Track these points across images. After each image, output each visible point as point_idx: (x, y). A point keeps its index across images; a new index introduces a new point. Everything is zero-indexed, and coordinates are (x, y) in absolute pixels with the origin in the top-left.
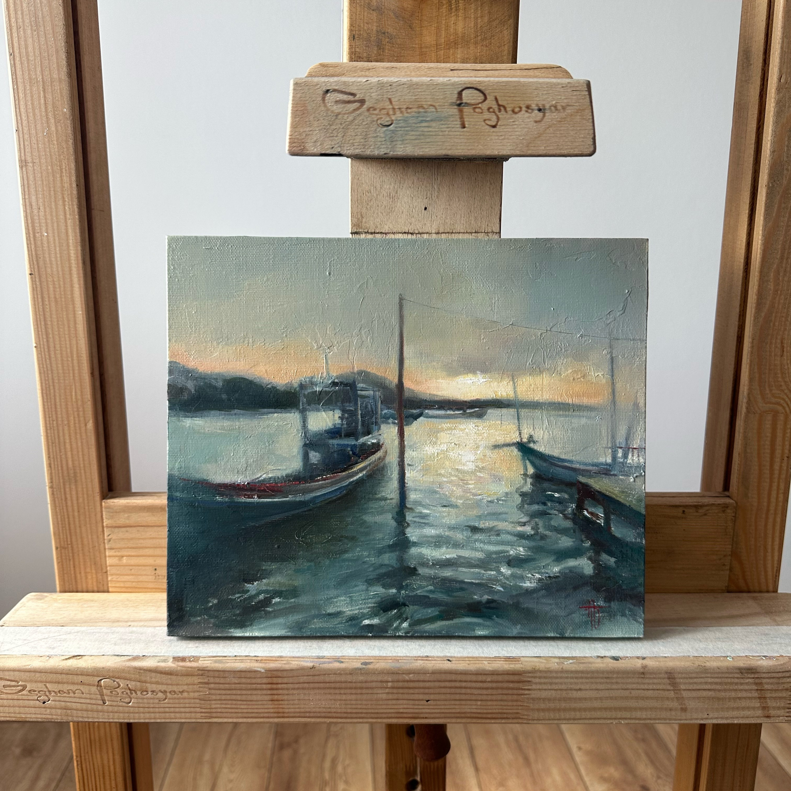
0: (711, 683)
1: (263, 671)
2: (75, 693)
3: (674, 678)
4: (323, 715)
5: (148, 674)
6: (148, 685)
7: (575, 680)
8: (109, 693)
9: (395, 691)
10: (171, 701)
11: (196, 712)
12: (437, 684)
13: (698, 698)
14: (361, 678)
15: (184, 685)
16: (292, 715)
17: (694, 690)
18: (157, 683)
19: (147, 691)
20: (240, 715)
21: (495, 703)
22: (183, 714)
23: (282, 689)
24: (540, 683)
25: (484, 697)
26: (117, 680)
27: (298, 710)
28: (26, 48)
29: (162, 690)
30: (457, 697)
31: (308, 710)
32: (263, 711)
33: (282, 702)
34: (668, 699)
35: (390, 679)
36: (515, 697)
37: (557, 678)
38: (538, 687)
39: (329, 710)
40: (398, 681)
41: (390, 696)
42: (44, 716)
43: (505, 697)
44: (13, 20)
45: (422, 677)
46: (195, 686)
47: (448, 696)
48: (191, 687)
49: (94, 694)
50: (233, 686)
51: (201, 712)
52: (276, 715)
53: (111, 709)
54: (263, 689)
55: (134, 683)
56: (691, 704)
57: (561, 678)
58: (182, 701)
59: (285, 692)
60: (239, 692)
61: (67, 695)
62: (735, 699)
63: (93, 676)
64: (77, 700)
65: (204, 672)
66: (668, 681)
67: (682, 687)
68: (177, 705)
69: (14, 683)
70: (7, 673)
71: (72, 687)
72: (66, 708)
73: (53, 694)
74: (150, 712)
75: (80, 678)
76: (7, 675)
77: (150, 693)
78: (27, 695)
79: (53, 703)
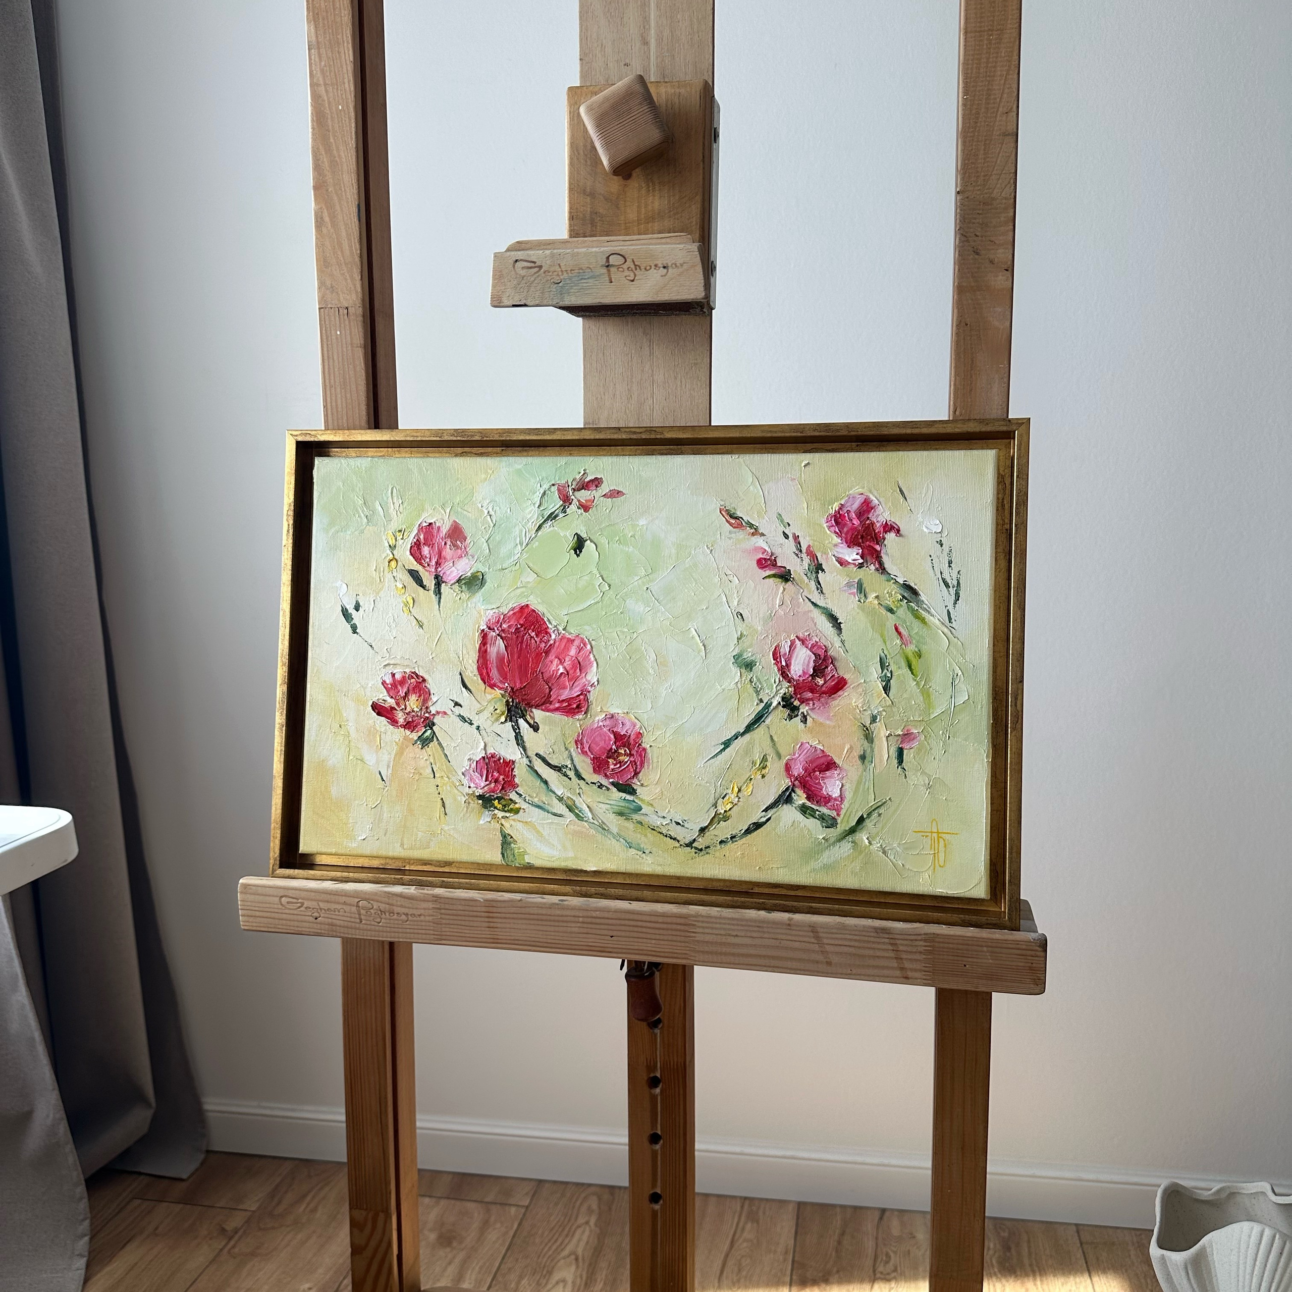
0: (851, 940)
1: (481, 901)
2: (339, 912)
3: (817, 932)
4: (529, 943)
5: (395, 898)
6: (394, 907)
7: (732, 927)
8: (365, 914)
9: (585, 925)
10: (411, 923)
11: (429, 934)
12: (618, 922)
13: (841, 953)
14: (558, 912)
15: (422, 909)
16: (505, 941)
17: (836, 945)
18: (401, 906)
19: (393, 913)
20: (464, 939)
21: (666, 943)
22: (420, 935)
23: (497, 918)
24: (703, 927)
25: (658, 937)
26: (372, 902)
27: (509, 938)
28: (336, 402)
29: (405, 912)
30: (635, 935)
31: (517, 938)
33: (496, 929)
34: (813, 951)
35: (581, 915)
36: (683, 939)
37: (716, 923)
38: (701, 930)
40: (587, 917)
41: (582, 930)
42: (316, 929)
43: (674, 938)
44: (327, 381)
45: (606, 915)
46: (430, 911)
47: (628, 934)
48: (427, 910)
49: (354, 914)
50: (458, 913)
51: (433, 934)
52: (492, 940)
53: (365, 927)
54: (480, 917)
55: (384, 905)
56: (835, 959)
57: (720, 923)
58: (419, 923)
59: (500, 920)
60: (463, 918)
61: (334, 913)
62: (874, 957)
63: (354, 897)
64: (341, 917)
65: (437, 898)
66: (811, 934)
67: (825, 941)
68: (416, 927)
69: (295, 901)
70: (290, 892)
71: (338, 907)
72: (332, 925)
73: (323, 911)
74: (395, 932)
75: (344, 899)
76: (290, 893)
77: (396, 915)
78: (304, 911)
79: (323, 919)
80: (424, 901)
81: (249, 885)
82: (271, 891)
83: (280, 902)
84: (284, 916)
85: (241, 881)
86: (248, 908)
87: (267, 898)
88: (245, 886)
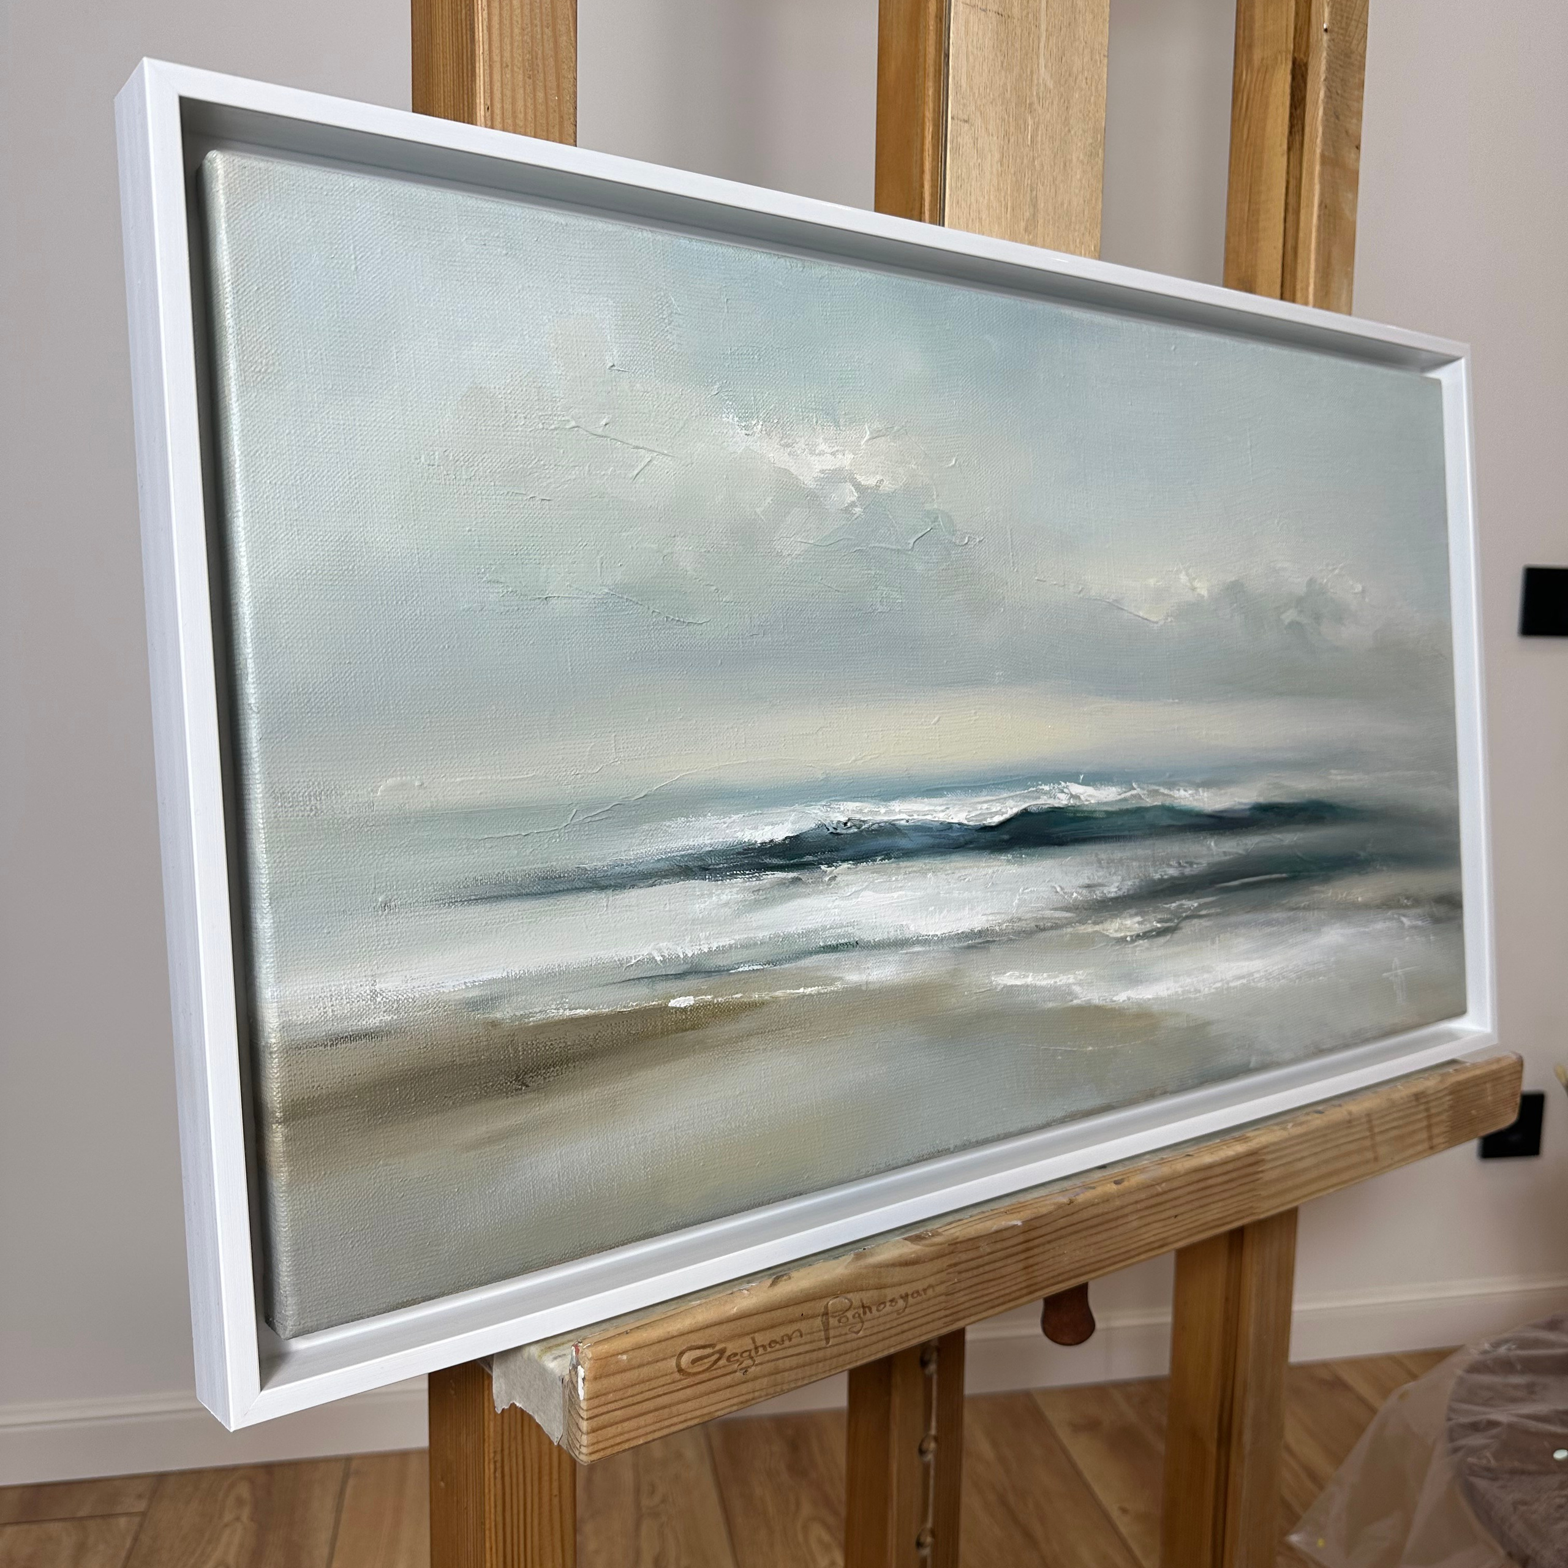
1: (1019, 1223)
2: (790, 1339)
4: (1074, 1273)
5: (891, 1271)
6: (888, 1291)
8: (836, 1323)
9: (1146, 1213)
10: (913, 1309)
11: (940, 1319)
14: (1117, 1204)
15: (929, 1276)
16: (1043, 1284)
18: (900, 1284)
19: (884, 1303)
21: (1234, 1199)
22: (924, 1327)
23: (1038, 1246)
24: (1272, 1159)
25: (1226, 1194)
26: (850, 1296)
27: (1051, 1274)
29: (904, 1295)
31: (1060, 1272)
32: (1014, 1288)
33: (1036, 1267)
35: (1144, 1195)
36: (1250, 1186)
37: (1286, 1148)
38: (1270, 1164)
39: (1082, 1263)
41: (1140, 1222)
42: (742, 1398)
43: (1243, 1188)
45: (1176, 1184)
46: (943, 1274)
48: (938, 1276)
49: (817, 1332)
50: (987, 1259)
51: (946, 1316)
52: (1026, 1290)
53: (835, 1351)
54: (1017, 1254)
55: (870, 1294)
58: (925, 1305)
59: (1040, 1250)
60: (992, 1267)
61: (780, 1347)
63: (821, 1297)
64: (792, 1351)
65: (956, 1246)
67: (1377, 1130)
68: (918, 1315)
69: (707, 1351)
70: (700, 1334)
71: (789, 1330)
72: (777, 1372)
73: (761, 1352)
74: (884, 1339)
75: (797, 1311)
76: (701, 1338)
77: (888, 1304)
78: (723, 1367)
79: (759, 1368)
80: (938, 1258)
82: (659, 1349)
83: (679, 1365)
84: (681, 1395)
86: (603, 1409)
87: (648, 1369)
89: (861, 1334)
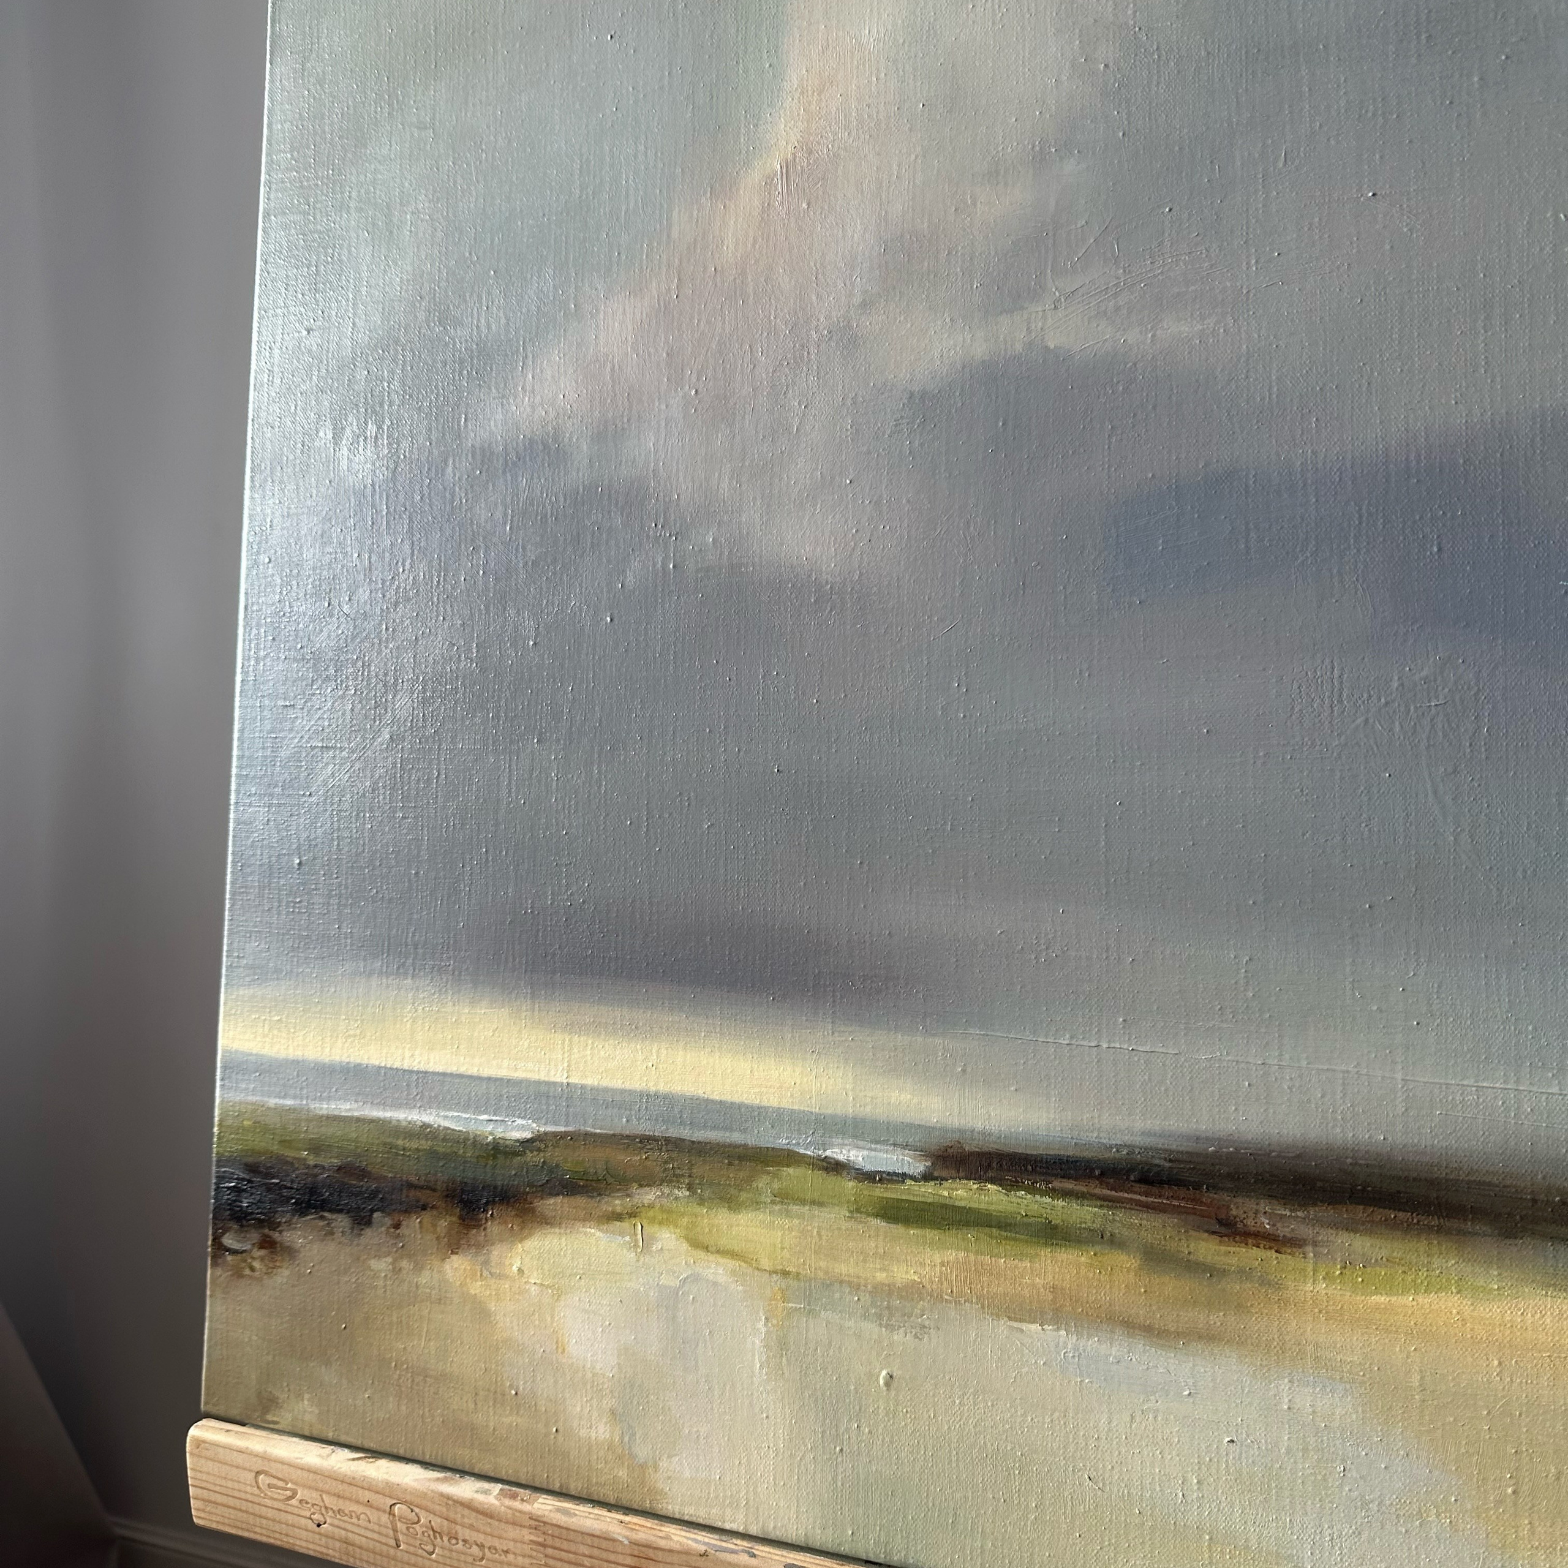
1: (626, 1542)
2: (359, 1519)
5: (460, 1509)
6: (458, 1528)
8: (405, 1531)
15: (509, 1540)
18: (471, 1527)
19: (457, 1539)
26: (417, 1510)
29: (478, 1543)
42: (318, 1548)
46: (526, 1547)
48: (519, 1545)
49: (386, 1527)
53: (406, 1557)
55: (439, 1520)
61: (349, 1520)
63: (385, 1495)
64: (362, 1532)
65: (538, 1523)
69: (281, 1484)
70: (273, 1464)
71: (357, 1508)
72: (345, 1543)
73: (330, 1513)
75: (367, 1495)
76: (274, 1468)
77: (461, 1543)
78: (297, 1507)
79: (331, 1528)
80: (514, 1524)
81: (204, 1442)
82: (239, 1459)
83: (257, 1482)
84: (264, 1511)
85: (194, 1432)
86: (204, 1485)
87: (235, 1471)
88: (199, 1443)
89: (434, 1556)
